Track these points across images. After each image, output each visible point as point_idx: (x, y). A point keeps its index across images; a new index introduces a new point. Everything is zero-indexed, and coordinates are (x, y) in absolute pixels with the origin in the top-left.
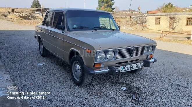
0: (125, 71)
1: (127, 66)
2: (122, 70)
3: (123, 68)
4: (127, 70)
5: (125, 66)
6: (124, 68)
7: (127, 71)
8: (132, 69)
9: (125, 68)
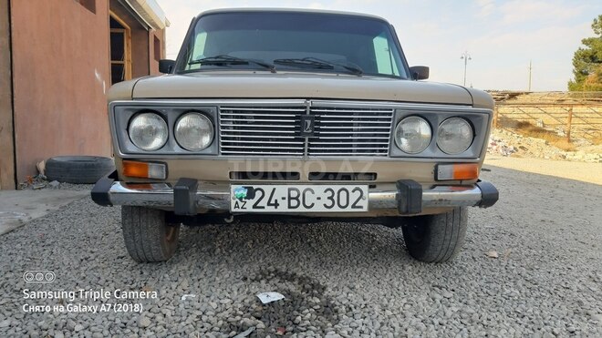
0: (255, 207)
1: (268, 189)
2: (241, 204)
3: (245, 193)
4: (269, 204)
5: (255, 187)
6: (251, 194)
7: (271, 209)
8: (301, 209)
9: (258, 194)
